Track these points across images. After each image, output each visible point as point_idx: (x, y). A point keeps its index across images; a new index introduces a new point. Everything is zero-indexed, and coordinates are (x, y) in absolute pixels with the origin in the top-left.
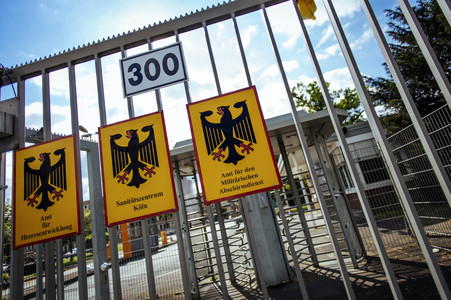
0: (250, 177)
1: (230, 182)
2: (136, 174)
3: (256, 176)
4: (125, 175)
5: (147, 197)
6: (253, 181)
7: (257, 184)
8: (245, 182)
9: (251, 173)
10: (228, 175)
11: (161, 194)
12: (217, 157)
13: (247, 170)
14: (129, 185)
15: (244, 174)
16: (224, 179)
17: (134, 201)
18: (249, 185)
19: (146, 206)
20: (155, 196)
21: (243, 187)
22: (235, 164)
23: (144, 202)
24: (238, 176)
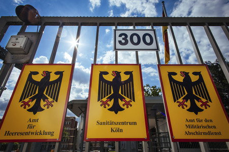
0: (209, 127)
1: (193, 127)
2: (116, 103)
3: (215, 127)
4: (107, 101)
5: (123, 123)
6: (212, 130)
7: (216, 134)
8: (206, 130)
9: (210, 124)
10: (191, 121)
11: (135, 123)
12: (181, 105)
13: (206, 121)
14: (110, 110)
15: (204, 124)
16: (188, 124)
17: (112, 123)
18: (209, 133)
19: (121, 131)
20: (130, 124)
21: (205, 133)
22: (197, 114)
23: (121, 127)
24: (200, 124)
